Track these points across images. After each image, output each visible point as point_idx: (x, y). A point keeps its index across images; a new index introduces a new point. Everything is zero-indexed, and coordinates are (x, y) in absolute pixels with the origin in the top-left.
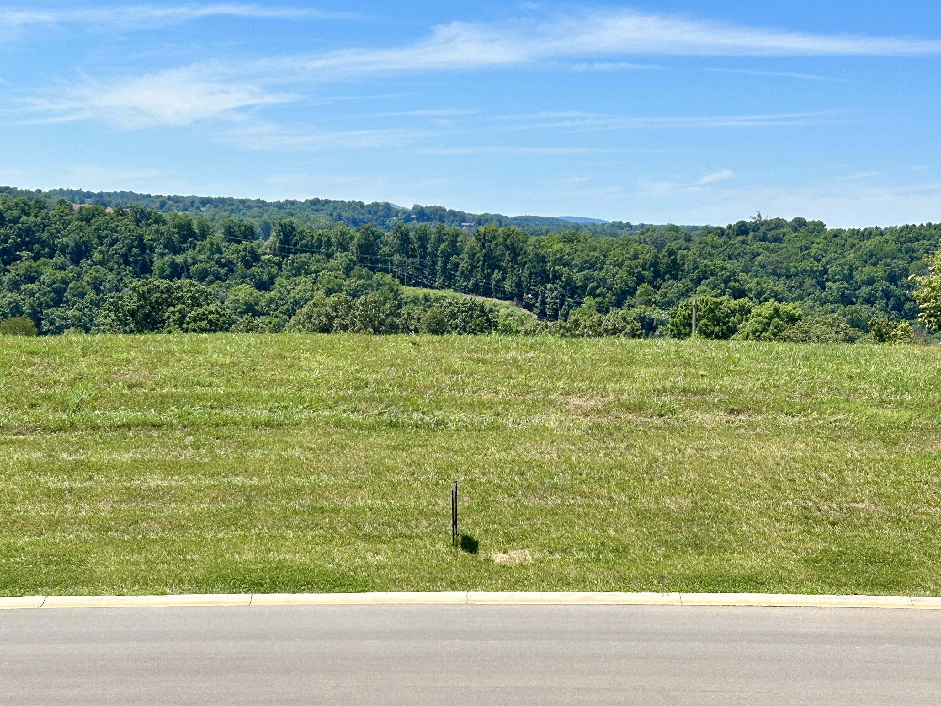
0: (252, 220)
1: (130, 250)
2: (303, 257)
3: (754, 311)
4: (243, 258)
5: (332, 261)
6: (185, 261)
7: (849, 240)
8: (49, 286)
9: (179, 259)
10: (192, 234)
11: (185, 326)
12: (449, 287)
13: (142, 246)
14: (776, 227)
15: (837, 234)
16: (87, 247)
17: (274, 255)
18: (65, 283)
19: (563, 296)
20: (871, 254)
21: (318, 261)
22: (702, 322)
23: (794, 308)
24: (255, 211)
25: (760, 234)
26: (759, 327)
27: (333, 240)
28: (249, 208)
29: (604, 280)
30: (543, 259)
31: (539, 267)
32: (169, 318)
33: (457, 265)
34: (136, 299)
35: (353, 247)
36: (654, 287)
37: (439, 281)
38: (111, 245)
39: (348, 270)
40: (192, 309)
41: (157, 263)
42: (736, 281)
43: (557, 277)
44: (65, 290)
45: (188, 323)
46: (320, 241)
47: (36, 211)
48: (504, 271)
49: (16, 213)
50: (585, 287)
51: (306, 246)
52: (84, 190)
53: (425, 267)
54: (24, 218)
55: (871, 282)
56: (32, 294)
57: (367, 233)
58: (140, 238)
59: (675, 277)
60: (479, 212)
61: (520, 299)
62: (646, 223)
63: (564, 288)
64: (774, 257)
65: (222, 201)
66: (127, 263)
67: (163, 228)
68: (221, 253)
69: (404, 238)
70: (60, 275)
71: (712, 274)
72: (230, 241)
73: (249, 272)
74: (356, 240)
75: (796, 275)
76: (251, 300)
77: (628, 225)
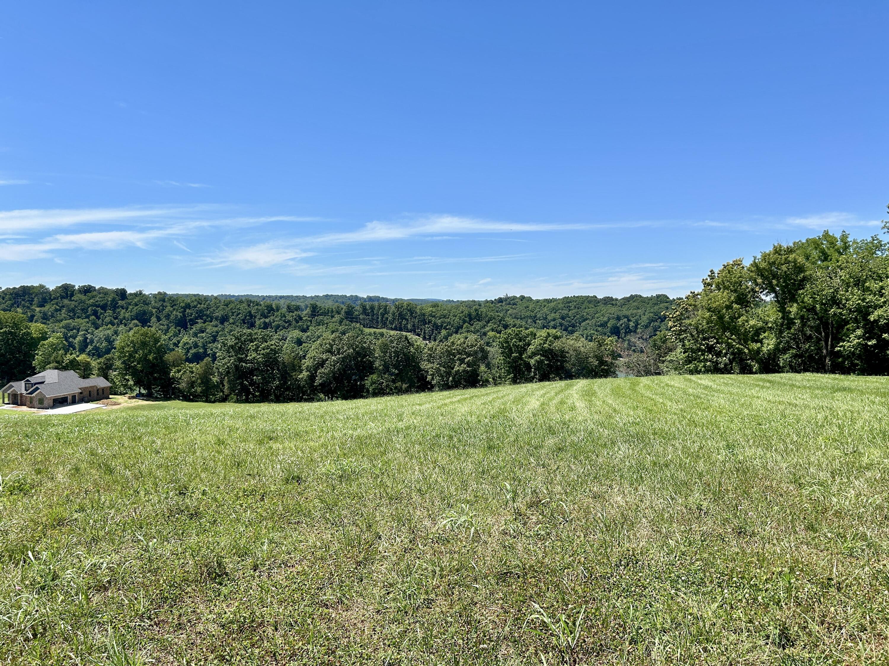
0: (301, 304)
1: (245, 317)
2: (321, 317)
3: (538, 335)
4: (295, 319)
5: (333, 319)
6: (270, 321)
7: (543, 303)
8: (210, 334)
9: (267, 320)
10: (272, 309)
11: (258, 352)
12: (384, 328)
13: (251, 316)
14: (513, 300)
15: (538, 301)
16: (227, 317)
17: (309, 317)
18: (217, 332)
19: (433, 330)
20: (553, 309)
21: (328, 319)
22: (514, 340)
23: (557, 332)
24: (302, 300)
25: (507, 302)
26: (542, 342)
27: (334, 310)
28: (300, 299)
29: (450, 323)
30: (424, 315)
31: (422, 319)
32: (250, 348)
33: (387, 318)
34: (233, 340)
35: (343, 312)
36: (470, 324)
37: (380, 325)
38: (237, 315)
39: (341, 322)
40: (262, 344)
41: (258, 323)
42: (504, 321)
43: (430, 322)
44: (217, 336)
45: (260, 351)
46: (328, 310)
47: (204, 302)
48: (407, 320)
49: (195, 303)
50: (442, 326)
51: (323, 313)
52: (232, 294)
53: (374, 320)
54: (199, 305)
55: (554, 320)
56: (203, 338)
57: (349, 306)
58: (250, 312)
59: (479, 320)
60: (393, 298)
61: (415, 332)
62: (459, 300)
63: (433, 326)
64: (515, 311)
65: (288, 297)
66: (244, 323)
67: (260, 308)
68: (285, 317)
69: (364, 309)
70: (215, 329)
71: (494, 319)
72: (289, 312)
73: (298, 325)
74: (344, 309)
75: (524, 318)
76: (299, 337)
77: (453, 301)
